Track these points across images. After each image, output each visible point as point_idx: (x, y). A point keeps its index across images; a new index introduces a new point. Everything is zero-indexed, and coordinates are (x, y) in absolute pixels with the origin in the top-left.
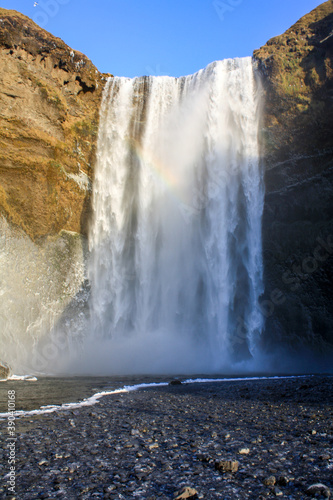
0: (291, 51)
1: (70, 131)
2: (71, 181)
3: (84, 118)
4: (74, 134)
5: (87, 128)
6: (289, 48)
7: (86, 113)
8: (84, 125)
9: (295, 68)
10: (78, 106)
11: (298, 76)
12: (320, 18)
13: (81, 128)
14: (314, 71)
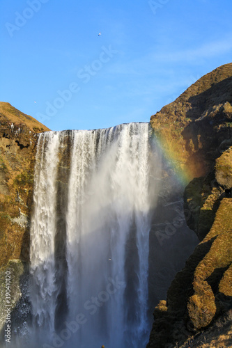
0: (177, 120)
1: (13, 186)
2: (15, 224)
3: (22, 171)
4: (15, 187)
5: (25, 178)
6: (176, 117)
7: (23, 166)
8: (23, 176)
9: (179, 136)
10: (17, 161)
11: (181, 143)
12: (200, 92)
13: (20, 179)
14: (191, 141)
